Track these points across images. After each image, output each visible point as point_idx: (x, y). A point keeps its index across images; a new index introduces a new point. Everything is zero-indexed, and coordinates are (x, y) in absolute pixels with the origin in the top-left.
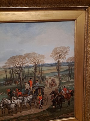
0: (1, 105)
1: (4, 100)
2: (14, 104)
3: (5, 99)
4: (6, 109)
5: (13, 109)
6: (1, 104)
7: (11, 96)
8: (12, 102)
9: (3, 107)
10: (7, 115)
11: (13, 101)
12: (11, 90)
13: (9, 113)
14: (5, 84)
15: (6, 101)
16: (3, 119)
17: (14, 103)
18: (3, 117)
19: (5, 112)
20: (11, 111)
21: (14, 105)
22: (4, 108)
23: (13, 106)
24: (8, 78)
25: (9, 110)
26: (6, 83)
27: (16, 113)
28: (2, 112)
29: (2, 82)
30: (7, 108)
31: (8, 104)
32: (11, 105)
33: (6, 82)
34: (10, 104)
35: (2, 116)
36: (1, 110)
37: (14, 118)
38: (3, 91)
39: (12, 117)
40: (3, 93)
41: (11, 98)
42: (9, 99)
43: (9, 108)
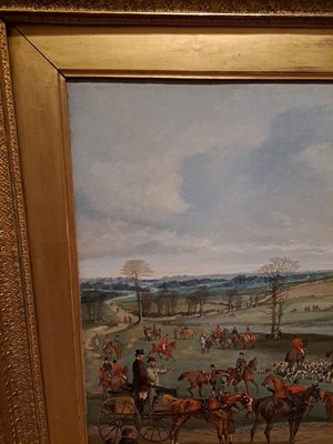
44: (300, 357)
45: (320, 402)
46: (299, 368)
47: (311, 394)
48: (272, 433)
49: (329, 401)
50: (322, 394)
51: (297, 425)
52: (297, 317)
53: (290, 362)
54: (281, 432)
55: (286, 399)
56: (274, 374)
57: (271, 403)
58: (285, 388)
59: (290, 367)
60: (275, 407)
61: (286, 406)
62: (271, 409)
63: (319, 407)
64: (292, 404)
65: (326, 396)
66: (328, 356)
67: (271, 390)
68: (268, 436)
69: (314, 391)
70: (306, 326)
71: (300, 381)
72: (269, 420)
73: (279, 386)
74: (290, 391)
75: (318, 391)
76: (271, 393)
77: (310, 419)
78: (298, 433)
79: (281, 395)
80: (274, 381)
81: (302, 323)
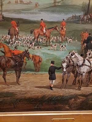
0: (64, 65)
1: (72, 55)
2: (88, 67)
3: (74, 54)
4: (72, 74)
5: (84, 77)
6: (64, 62)
7: (86, 49)
8: (86, 61)
9: (66, 68)
10: (70, 87)
11: (88, 61)
12: (90, 34)
13: (75, 84)
14: (83, 20)
15: (76, 57)
16: (61, 95)
17: (89, 65)
18: (63, 89)
19: (67, 81)
20: (79, 81)
21: (87, 70)
22: (69, 72)
23: (85, 71)
24: (90, 7)
25: (76, 76)
26: (85, 18)
27: (87, 86)
28: (63, 80)
29: (78, 15)
30: (73, 72)
31: (77, 65)
32: (82, 68)
33: (85, 14)
34: (80, 66)
35: (60, 88)
36: (62, 74)
37: (80, 95)
38: (75, 34)
39: (78, 92)
40: (74, 40)
41: (86, 53)
42: (82, 55)
43: (77, 72)
44: (16, 33)
45: (30, 60)
46: (17, 39)
47: (25, 56)
48: (7, 77)
49: (35, 60)
50: (31, 55)
51: (20, 73)
52: (11, 7)
53: (11, 35)
54: (11, 76)
55: (12, 58)
56: (3, 42)
57: (3, 59)
58: (10, 51)
59: (11, 38)
60: (7, 62)
61: (12, 62)
62: (4, 63)
63: (30, 63)
64: (15, 60)
65: (33, 57)
66: (31, 33)
67: (3, 52)
68: (5, 79)
69: (26, 53)
70: (18, 13)
71: (18, 47)
72: (4, 70)
73: (7, 50)
74: (13, 53)
75: (28, 54)
76: (3, 54)
77: (26, 70)
78: (20, 78)
79: (9, 55)
80: (4, 47)
81: (15, 11)
